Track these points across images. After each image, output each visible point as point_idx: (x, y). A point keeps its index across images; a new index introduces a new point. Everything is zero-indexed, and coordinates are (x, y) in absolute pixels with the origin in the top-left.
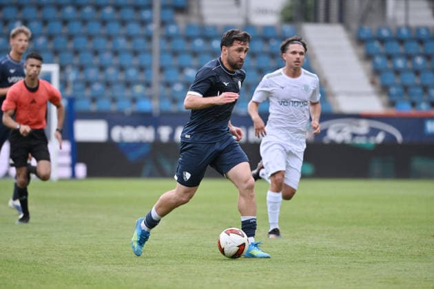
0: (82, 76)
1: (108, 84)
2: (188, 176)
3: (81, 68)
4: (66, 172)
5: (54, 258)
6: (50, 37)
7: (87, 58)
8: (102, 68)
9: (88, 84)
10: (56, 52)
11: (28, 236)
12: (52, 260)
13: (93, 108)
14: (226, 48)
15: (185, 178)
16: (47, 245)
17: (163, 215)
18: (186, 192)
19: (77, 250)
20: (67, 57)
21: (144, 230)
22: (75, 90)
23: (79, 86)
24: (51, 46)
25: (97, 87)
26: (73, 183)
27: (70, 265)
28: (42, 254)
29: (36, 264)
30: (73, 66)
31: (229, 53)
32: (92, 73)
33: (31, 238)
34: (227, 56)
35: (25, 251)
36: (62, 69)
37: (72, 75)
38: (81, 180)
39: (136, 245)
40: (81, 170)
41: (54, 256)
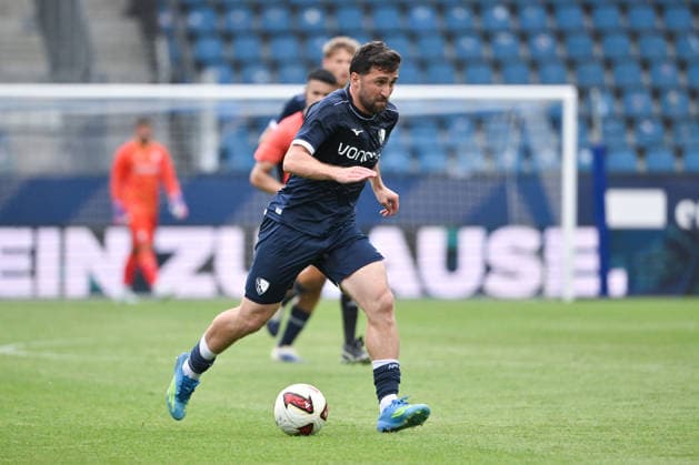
0: (619, 108)
1: (668, 123)
2: (264, 285)
3: (618, 93)
4: (591, 285)
5: (566, 445)
6: (560, 36)
7: (629, 73)
8: (657, 93)
9: (631, 122)
10: (571, 64)
11: (518, 404)
12: (562, 448)
13: (641, 166)
14: (359, 76)
15: (258, 290)
16: (551, 420)
17: (218, 350)
18: (255, 312)
19: (608, 429)
20: (593, 71)
21: (187, 377)
22: (606, 133)
23: (613, 126)
24: (561, 51)
25: (648, 128)
26: (603, 305)
27: (595, 458)
28: (542, 436)
29: (532, 455)
30: (603, 89)
31: (362, 85)
32: (639, 102)
33: (524, 408)
34: (358, 90)
35: (512, 431)
36: (583, 94)
37: (601, 106)
38: (617, 300)
39: (173, 401)
40: (618, 281)
41: (565, 441)
